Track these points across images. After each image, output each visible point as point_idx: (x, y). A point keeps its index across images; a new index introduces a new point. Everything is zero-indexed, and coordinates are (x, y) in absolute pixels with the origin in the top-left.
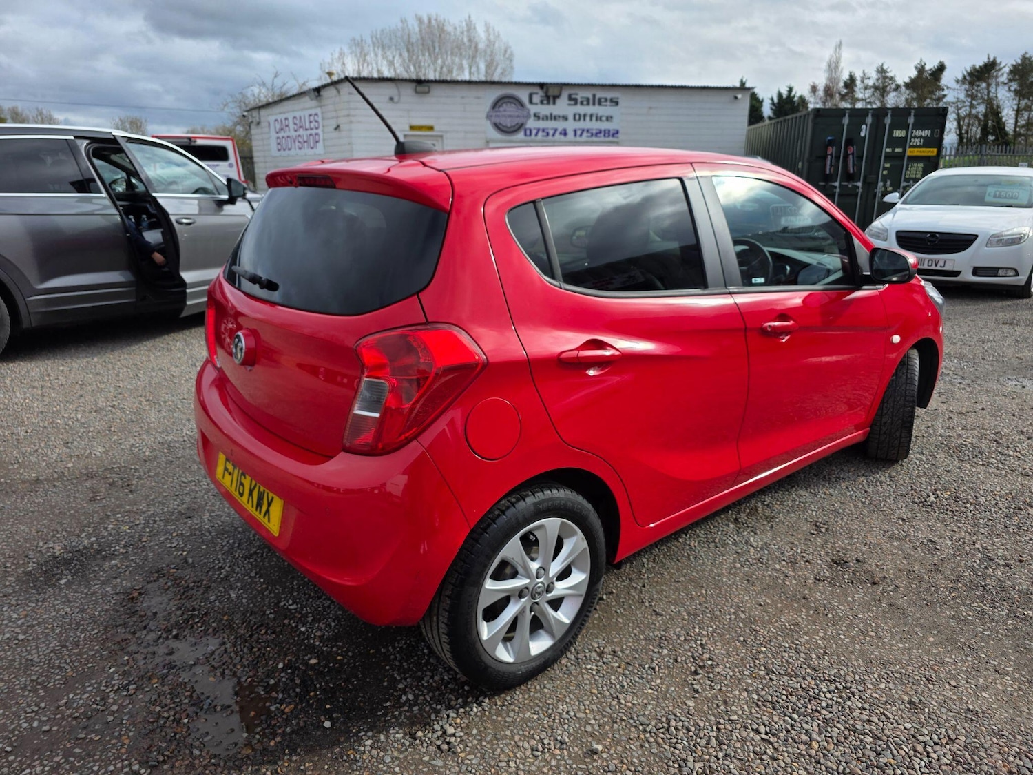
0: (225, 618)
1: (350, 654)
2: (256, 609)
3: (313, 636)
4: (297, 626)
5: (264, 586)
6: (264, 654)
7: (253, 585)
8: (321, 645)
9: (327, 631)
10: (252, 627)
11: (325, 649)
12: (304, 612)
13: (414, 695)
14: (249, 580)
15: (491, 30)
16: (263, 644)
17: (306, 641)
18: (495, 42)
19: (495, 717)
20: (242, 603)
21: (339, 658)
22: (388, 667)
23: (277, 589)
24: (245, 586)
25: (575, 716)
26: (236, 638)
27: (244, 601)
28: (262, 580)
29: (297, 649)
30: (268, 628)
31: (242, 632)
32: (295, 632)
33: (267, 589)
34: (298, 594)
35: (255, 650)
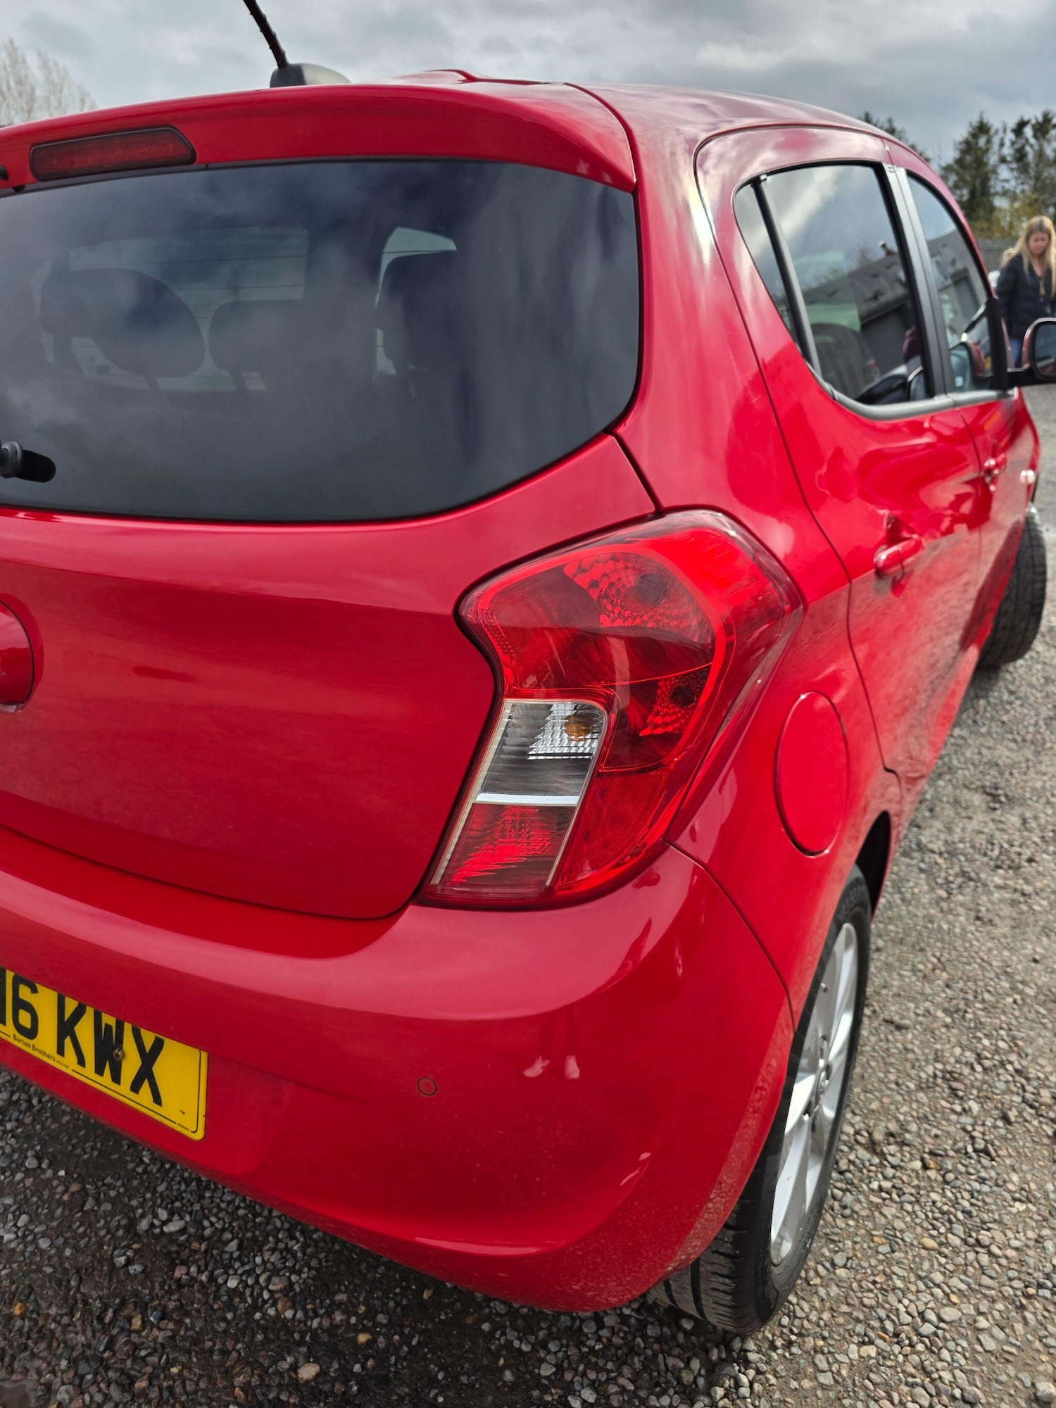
0: (17, 1310)
1: (382, 1318)
2: (84, 1260)
3: (266, 1295)
4: (212, 1279)
5: (74, 1187)
6: (171, 1389)
7: (46, 1194)
8: (300, 1315)
9: (293, 1270)
10: (100, 1319)
11: (315, 1323)
12: (207, 1232)
13: (593, 1385)
14: (29, 1182)
15: (51, 64)
16: (154, 1359)
17: (258, 1315)
18: (62, 86)
19: (794, 1384)
20: (42, 1252)
21: (363, 1338)
22: (486, 1327)
23: (110, 1187)
24: (26, 1200)
25: (941, 1320)
26: (73, 1362)
27: (44, 1244)
28: (62, 1173)
29: (248, 1347)
30: (143, 1308)
31: (82, 1339)
32: (217, 1298)
33: (84, 1192)
34: (169, 1187)
35: (141, 1384)
